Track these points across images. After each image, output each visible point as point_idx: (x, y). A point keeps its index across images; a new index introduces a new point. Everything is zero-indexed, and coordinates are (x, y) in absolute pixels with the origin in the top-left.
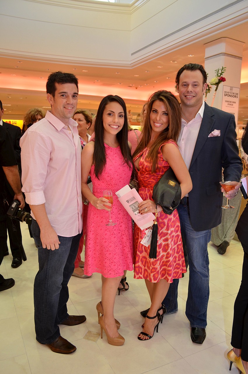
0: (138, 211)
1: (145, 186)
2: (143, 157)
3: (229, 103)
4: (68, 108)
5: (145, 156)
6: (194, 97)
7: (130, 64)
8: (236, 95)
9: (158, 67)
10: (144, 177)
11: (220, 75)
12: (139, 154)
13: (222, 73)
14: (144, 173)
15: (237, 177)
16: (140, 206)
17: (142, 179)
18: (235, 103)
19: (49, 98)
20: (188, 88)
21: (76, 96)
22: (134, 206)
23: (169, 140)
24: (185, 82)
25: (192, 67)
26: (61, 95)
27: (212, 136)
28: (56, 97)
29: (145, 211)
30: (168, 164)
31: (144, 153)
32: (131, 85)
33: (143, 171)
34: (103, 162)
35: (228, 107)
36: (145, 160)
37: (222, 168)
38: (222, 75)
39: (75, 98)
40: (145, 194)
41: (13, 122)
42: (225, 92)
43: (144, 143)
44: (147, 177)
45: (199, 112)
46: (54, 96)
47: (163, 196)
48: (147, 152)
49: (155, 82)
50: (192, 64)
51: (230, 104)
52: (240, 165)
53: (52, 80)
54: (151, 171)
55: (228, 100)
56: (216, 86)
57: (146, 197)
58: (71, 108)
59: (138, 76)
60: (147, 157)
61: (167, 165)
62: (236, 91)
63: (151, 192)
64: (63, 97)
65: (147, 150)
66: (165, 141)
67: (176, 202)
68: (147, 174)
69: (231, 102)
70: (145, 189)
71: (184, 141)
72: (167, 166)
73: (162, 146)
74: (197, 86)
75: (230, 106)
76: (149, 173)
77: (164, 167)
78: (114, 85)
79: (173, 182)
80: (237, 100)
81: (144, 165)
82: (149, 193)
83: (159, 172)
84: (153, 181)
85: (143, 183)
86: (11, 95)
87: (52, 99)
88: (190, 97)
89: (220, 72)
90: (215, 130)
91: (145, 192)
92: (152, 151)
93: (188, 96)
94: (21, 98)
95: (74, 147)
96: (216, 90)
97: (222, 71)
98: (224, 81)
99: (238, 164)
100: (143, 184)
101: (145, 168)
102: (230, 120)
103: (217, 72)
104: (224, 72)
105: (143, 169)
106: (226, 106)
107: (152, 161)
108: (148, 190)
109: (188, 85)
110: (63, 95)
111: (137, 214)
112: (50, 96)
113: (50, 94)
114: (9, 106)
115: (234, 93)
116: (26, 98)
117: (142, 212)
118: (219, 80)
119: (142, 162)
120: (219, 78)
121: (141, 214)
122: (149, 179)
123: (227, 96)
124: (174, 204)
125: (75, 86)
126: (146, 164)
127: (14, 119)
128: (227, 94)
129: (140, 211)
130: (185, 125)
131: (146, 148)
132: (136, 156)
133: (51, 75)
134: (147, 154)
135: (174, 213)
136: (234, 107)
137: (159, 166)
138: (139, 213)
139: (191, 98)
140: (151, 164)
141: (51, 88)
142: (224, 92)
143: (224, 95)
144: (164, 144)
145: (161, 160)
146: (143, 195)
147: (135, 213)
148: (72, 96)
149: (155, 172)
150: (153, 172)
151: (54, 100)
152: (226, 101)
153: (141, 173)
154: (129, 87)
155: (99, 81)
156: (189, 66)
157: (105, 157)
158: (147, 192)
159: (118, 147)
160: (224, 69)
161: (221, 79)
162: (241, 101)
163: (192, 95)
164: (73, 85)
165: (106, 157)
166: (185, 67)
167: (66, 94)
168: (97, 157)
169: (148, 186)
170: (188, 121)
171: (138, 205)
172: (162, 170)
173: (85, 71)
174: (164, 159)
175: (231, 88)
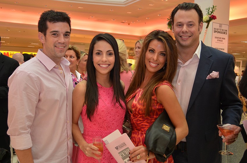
0: (128, 158)
1: (138, 129)
2: (136, 98)
3: (219, 39)
4: (59, 47)
5: (138, 98)
6: (190, 36)
7: (123, 1)
8: (226, 32)
9: (150, 5)
10: (137, 120)
11: (211, 14)
12: (132, 95)
13: (213, 11)
14: (137, 116)
15: (236, 120)
16: (131, 153)
17: (135, 122)
18: (224, 39)
19: (41, 36)
20: (183, 28)
21: (68, 35)
22: (124, 153)
23: (163, 81)
24: (180, 22)
25: (186, 7)
26: (53, 34)
27: (210, 78)
28: (47, 36)
29: (138, 158)
30: (163, 106)
31: (137, 95)
32: (124, 21)
33: (136, 114)
34: (95, 103)
35: (218, 43)
36: (138, 102)
37: (221, 110)
38: (213, 13)
39: (67, 37)
40: (138, 137)
41: (11, 54)
42: (215, 29)
43: (136, 83)
44: (140, 120)
45: (196, 52)
46: (45, 35)
47: (156, 142)
48: (140, 94)
49: (147, 18)
50: (186, 4)
51: (220, 41)
52: (240, 107)
53: (44, 19)
54: (144, 114)
55: (218, 37)
56: (207, 24)
57: (139, 141)
58: (62, 47)
59: (131, 13)
60: (140, 99)
61: (161, 107)
62: (225, 28)
63: (144, 135)
64: (54, 36)
65: (140, 91)
66: (159, 83)
67: (170, 149)
68: (140, 117)
69: (220, 38)
70: (139, 133)
71: (180, 83)
72: (162, 109)
73: (157, 87)
74: (192, 26)
75: (220, 42)
76: (143, 116)
77: (159, 109)
78: (108, 20)
79: (167, 127)
80: (226, 36)
81: (137, 108)
82: (142, 137)
83: (154, 115)
84: (147, 124)
85: (135, 125)
86: (10, 28)
87: (44, 38)
88: (186, 37)
89: (211, 10)
90: (213, 72)
91: (138, 136)
92: (146, 93)
93: (183, 36)
94: (19, 32)
95: (65, 87)
96: (207, 27)
97: (212, 9)
98: (215, 19)
99: (238, 106)
100: (136, 127)
101: (138, 112)
102: (229, 61)
103: (208, 11)
104: (214, 11)
105: (136, 111)
106: (216, 42)
107: (145, 103)
108: (141, 133)
109: (183, 26)
110: (54, 34)
111: (127, 161)
112: (42, 35)
113: (41, 32)
114: (8, 39)
115: (223, 30)
116: (24, 31)
117: (134, 159)
118: (210, 18)
119: (135, 104)
120: (210, 16)
121: (133, 161)
122: (142, 122)
123: (216, 32)
124: (167, 152)
125: (68, 25)
126: (139, 106)
127: (12, 51)
128: (217, 31)
129: (131, 157)
130: (181, 65)
131: (140, 89)
132: (129, 98)
133: (43, 14)
134: (140, 96)
135: (168, 159)
136: (223, 43)
137: (153, 108)
138: (130, 160)
139: (187, 39)
140: (145, 107)
141: (42, 27)
142: (213, 29)
143: (213, 32)
144: (159, 86)
145: (155, 103)
146: (136, 139)
147: (125, 160)
148: (64, 35)
149: (149, 115)
150: (146, 115)
151: (45, 39)
152: (216, 38)
153: (134, 116)
154: (122, 23)
155: (94, 17)
156: (183, 6)
157: (97, 98)
158: (140, 136)
159: (111, 88)
160: (215, 7)
161: (212, 17)
162: (230, 37)
163: (188, 35)
164: (66, 24)
165: (99, 97)
166: (179, 7)
167: (57, 33)
168: (89, 96)
169: (141, 130)
170: (185, 62)
171: (128, 152)
172: (157, 113)
173: (81, 8)
174: (158, 101)
175: (221, 25)
